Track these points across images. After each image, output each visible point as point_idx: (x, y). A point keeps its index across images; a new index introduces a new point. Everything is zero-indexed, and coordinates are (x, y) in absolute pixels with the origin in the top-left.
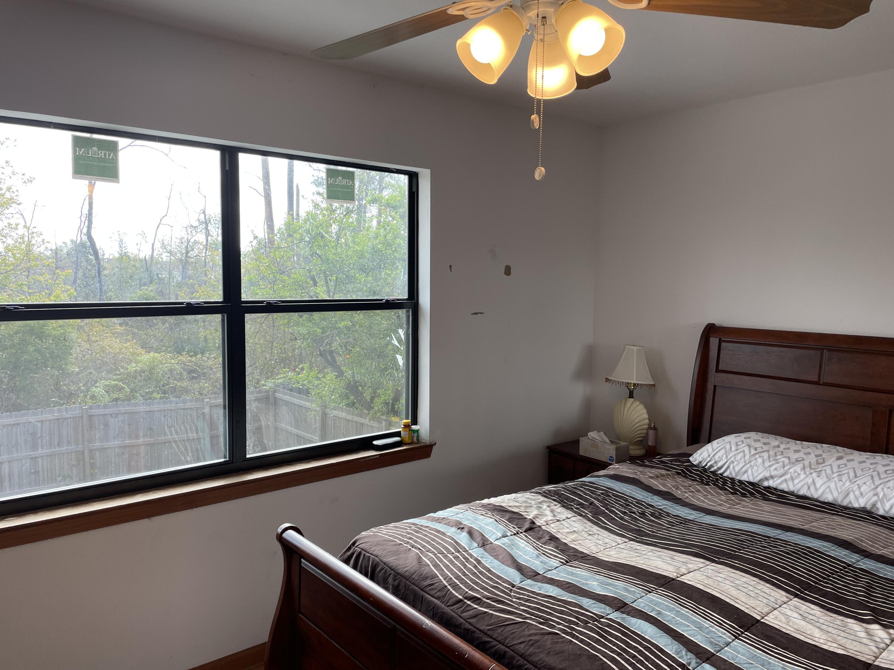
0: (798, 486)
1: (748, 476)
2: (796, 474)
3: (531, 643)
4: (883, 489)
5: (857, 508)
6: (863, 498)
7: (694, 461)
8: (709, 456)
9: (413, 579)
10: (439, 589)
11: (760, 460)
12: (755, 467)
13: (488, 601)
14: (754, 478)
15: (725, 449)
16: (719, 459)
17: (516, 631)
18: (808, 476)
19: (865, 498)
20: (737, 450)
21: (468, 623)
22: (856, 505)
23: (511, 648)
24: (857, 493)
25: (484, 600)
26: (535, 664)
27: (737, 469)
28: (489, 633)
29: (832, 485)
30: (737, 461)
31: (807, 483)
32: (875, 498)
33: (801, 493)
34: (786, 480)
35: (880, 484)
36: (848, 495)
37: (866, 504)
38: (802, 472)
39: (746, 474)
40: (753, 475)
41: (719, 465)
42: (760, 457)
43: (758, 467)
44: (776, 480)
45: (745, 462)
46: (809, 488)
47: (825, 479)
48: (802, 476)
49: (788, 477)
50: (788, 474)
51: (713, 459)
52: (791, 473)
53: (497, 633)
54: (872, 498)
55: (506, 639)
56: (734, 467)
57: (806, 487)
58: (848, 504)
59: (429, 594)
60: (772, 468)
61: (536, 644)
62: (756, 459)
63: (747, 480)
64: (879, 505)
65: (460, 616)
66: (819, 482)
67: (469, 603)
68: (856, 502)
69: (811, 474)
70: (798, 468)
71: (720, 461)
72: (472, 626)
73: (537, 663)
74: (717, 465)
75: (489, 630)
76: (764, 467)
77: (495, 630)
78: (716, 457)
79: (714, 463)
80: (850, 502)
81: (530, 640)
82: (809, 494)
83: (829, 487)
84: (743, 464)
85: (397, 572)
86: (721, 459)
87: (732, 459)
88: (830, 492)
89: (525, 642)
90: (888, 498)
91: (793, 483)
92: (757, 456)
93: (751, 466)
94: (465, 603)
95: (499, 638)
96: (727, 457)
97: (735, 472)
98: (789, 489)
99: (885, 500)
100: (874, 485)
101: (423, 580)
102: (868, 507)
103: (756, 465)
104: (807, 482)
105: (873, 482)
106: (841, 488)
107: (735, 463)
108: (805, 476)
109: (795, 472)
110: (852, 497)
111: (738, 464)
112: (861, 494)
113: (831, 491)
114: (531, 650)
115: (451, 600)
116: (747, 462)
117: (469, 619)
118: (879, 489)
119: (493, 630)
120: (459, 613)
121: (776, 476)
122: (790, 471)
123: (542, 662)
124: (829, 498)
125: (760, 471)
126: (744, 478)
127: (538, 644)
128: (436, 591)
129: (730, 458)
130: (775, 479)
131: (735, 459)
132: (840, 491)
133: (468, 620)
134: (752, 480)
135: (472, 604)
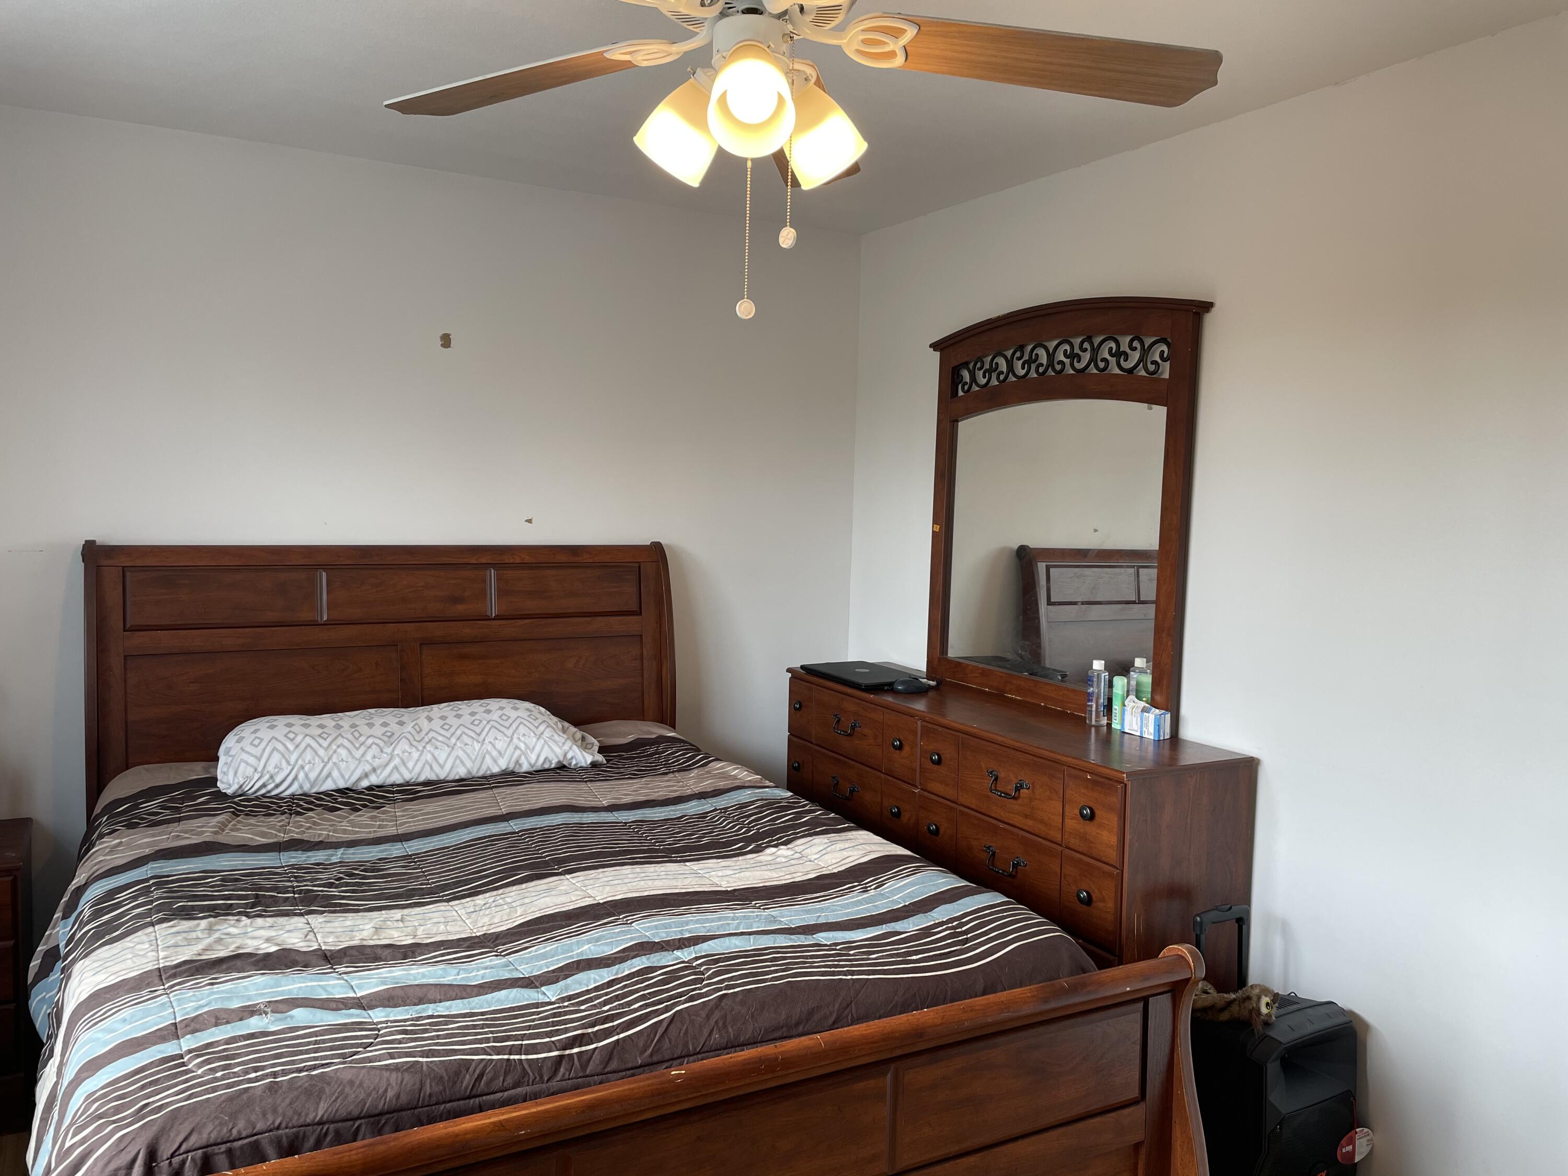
0: (417, 769)
1: (334, 781)
2: (406, 754)
3: (720, 1024)
4: (519, 739)
5: (498, 772)
6: (503, 758)
7: (228, 788)
8: (256, 770)
9: (430, 1095)
10: (503, 1070)
11: (343, 752)
12: (341, 763)
13: (596, 1028)
14: (346, 782)
15: (278, 751)
16: (276, 770)
17: (687, 1028)
18: (422, 752)
19: (505, 757)
20: (297, 746)
21: (610, 1073)
22: (496, 770)
23: (705, 1049)
24: (495, 753)
25: (590, 1030)
26: (752, 1041)
27: (312, 776)
28: (655, 1059)
29: (461, 753)
30: (310, 762)
31: (427, 762)
32: (518, 752)
33: (422, 779)
34: (396, 768)
35: (513, 734)
36: (484, 758)
37: (508, 764)
38: (414, 749)
39: (329, 780)
40: (343, 776)
41: (278, 780)
42: (338, 747)
43: (347, 762)
44: (381, 773)
45: (323, 761)
46: (431, 768)
47: (448, 750)
48: (416, 755)
49: (397, 761)
50: (395, 758)
51: (265, 772)
52: (398, 755)
53: (666, 1050)
54: (513, 753)
55: (686, 1045)
56: (307, 776)
57: (427, 768)
58: (487, 771)
59: (493, 1093)
60: (369, 757)
61: (727, 1022)
62: (335, 752)
63: (334, 787)
64: (523, 760)
65: (587, 1076)
66: (442, 756)
67: (576, 1050)
68: (495, 765)
69: (424, 747)
70: (404, 745)
71: (278, 773)
72: (621, 1071)
73: (754, 1038)
74: (274, 781)
75: (651, 1055)
76: (356, 759)
77: (659, 1049)
78: (270, 768)
79: (268, 780)
80: (488, 768)
81: (716, 1022)
82: (433, 777)
83: (457, 757)
84: (322, 765)
85: (377, 1112)
86: (278, 768)
87: (300, 762)
88: (461, 765)
89: (713, 1029)
90: (531, 747)
91: (407, 768)
92: (334, 747)
93: (335, 764)
94: (571, 1055)
95: (678, 1052)
96: (288, 763)
97: (310, 783)
98: (404, 779)
99: (528, 751)
100: (508, 737)
101: (455, 1083)
102: (511, 766)
103: (342, 760)
104: (426, 760)
105: (505, 735)
106: (474, 754)
107: (307, 768)
108: (419, 753)
109: (403, 752)
110: (488, 761)
111: (311, 770)
112: (500, 753)
113: (462, 762)
114: (730, 1030)
115: (545, 1070)
116: (326, 760)
117: (604, 1068)
118: (515, 740)
119: (657, 1051)
120: (581, 1074)
121: (379, 767)
122: (396, 752)
123: (759, 1032)
124: (462, 772)
125: (352, 767)
126: (328, 786)
127: (729, 1018)
128: (501, 1079)
129: (297, 761)
130: (379, 772)
131: (304, 760)
132: (473, 758)
133: (606, 1070)
134: (342, 785)
135: (584, 1049)
